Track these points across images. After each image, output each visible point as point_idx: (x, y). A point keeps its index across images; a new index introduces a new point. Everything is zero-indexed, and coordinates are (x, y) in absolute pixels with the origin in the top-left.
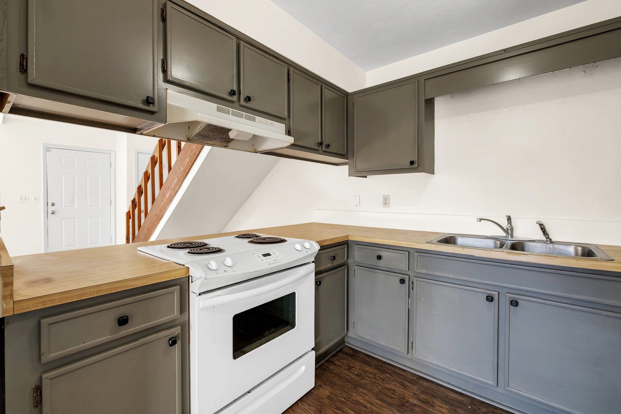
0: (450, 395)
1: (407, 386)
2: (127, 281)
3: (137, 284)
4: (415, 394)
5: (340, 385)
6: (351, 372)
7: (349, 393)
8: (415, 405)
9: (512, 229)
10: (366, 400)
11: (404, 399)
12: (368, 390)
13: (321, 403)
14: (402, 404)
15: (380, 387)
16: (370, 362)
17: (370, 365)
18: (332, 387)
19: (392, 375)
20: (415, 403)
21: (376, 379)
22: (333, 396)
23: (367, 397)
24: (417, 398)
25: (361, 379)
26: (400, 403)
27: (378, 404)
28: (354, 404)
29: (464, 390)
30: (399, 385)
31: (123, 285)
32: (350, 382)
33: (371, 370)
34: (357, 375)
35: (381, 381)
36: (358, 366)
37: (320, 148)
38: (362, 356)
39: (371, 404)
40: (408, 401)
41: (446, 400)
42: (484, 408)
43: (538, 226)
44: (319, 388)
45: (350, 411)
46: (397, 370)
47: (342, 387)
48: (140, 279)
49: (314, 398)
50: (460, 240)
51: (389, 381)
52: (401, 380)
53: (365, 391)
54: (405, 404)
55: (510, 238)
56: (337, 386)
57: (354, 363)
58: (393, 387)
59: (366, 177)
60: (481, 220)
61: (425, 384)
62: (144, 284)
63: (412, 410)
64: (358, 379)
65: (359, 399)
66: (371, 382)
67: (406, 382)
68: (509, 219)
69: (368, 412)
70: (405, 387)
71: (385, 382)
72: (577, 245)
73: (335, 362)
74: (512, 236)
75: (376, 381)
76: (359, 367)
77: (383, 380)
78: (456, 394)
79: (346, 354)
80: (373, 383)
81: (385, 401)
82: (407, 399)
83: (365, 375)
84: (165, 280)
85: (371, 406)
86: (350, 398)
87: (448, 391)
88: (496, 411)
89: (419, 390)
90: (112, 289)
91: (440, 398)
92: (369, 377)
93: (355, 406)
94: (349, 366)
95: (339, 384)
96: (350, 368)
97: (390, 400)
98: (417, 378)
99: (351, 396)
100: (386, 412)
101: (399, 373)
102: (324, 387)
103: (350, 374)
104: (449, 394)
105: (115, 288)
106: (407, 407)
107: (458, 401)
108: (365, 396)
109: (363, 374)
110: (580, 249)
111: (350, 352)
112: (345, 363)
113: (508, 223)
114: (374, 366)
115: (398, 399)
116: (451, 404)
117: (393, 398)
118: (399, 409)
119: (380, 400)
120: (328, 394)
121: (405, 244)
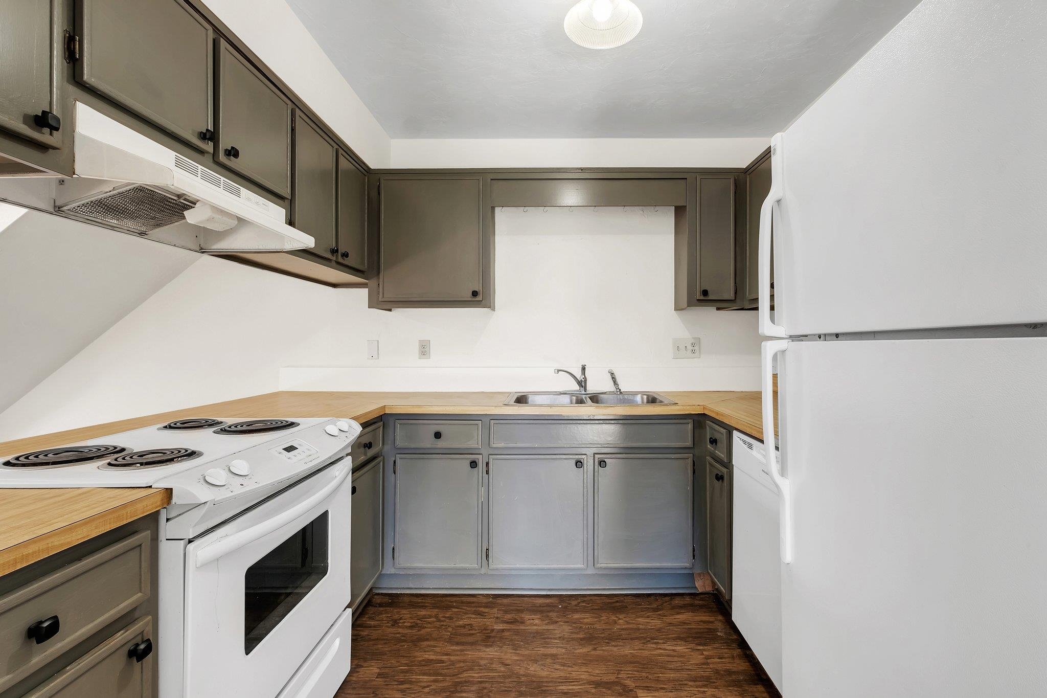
0: (537, 602)
1: (484, 613)
2: (49, 537)
3: (69, 540)
4: (497, 618)
5: (391, 651)
6: (399, 627)
7: (409, 655)
8: (503, 631)
9: (586, 381)
10: (439, 653)
11: (487, 630)
12: (435, 640)
13: (370, 688)
14: (486, 636)
15: (450, 629)
16: (422, 602)
17: (424, 607)
18: (378, 660)
19: (461, 607)
20: (501, 628)
21: (439, 621)
22: (386, 670)
23: (438, 649)
24: (502, 621)
25: (419, 631)
26: (484, 637)
27: (457, 650)
28: (424, 666)
29: (549, 590)
30: (474, 616)
31: (41, 548)
32: (405, 641)
33: (428, 613)
34: (411, 627)
35: (447, 620)
36: (407, 614)
37: (334, 258)
38: (406, 599)
39: (447, 655)
40: (493, 630)
41: (535, 610)
42: (574, 600)
43: (609, 375)
44: (357, 670)
45: (421, 677)
46: (464, 599)
47: (394, 652)
48: (76, 527)
49: (355, 688)
50: (531, 398)
51: (459, 616)
52: (475, 609)
53: (432, 643)
54: (490, 635)
55: (583, 392)
56: (386, 654)
57: (398, 613)
58: (466, 622)
59: (390, 310)
60: (559, 371)
61: (505, 601)
62: (84, 537)
63: (501, 638)
64: (414, 631)
65: (427, 656)
66: (435, 627)
67: (481, 609)
68: (584, 369)
69: (447, 666)
70: (482, 615)
71: (454, 620)
72: (643, 393)
73: (368, 622)
74: (585, 390)
75: (442, 623)
76: (409, 616)
77: (450, 618)
78: (543, 599)
79: (381, 605)
80: (439, 628)
81: (463, 642)
82: (490, 628)
83: (422, 622)
84: (125, 522)
85: (447, 657)
86: (414, 661)
87: (533, 598)
88: (586, 599)
89: (500, 612)
90: (15, 562)
91: (527, 610)
92: (429, 623)
93: (426, 668)
94: (392, 620)
95: (388, 651)
96: (395, 623)
97: (470, 639)
98: (492, 598)
99: (415, 657)
100: (471, 654)
101: (468, 601)
102: (365, 664)
103: (400, 630)
104: (535, 601)
105: (23, 558)
106: (494, 637)
107: (548, 605)
108: (435, 649)
109: (419, 622)
110: (645, 397)
111: (386, 600)
112: (385, 619)
113: (582, 374)
114: (431, 605)
115: (479, 633)
116: (542, 612)
117: (473, 634)
118: (486, 644)
119: (458, 644)
120: (378, 671)
121: (478, 411)
